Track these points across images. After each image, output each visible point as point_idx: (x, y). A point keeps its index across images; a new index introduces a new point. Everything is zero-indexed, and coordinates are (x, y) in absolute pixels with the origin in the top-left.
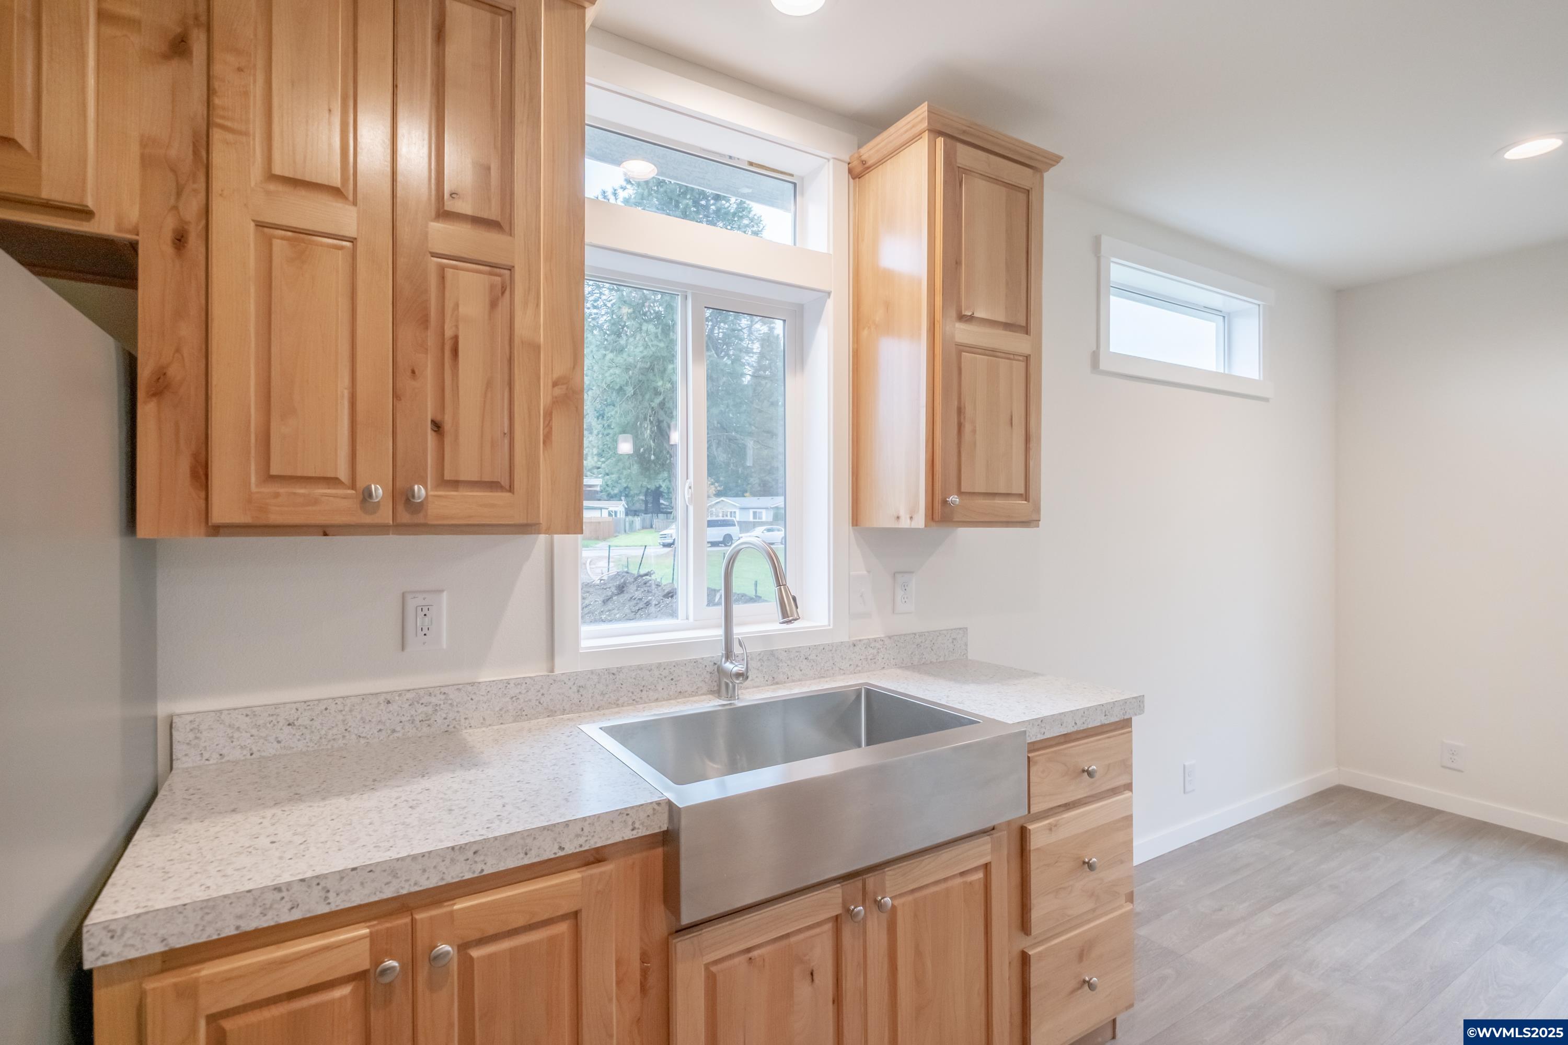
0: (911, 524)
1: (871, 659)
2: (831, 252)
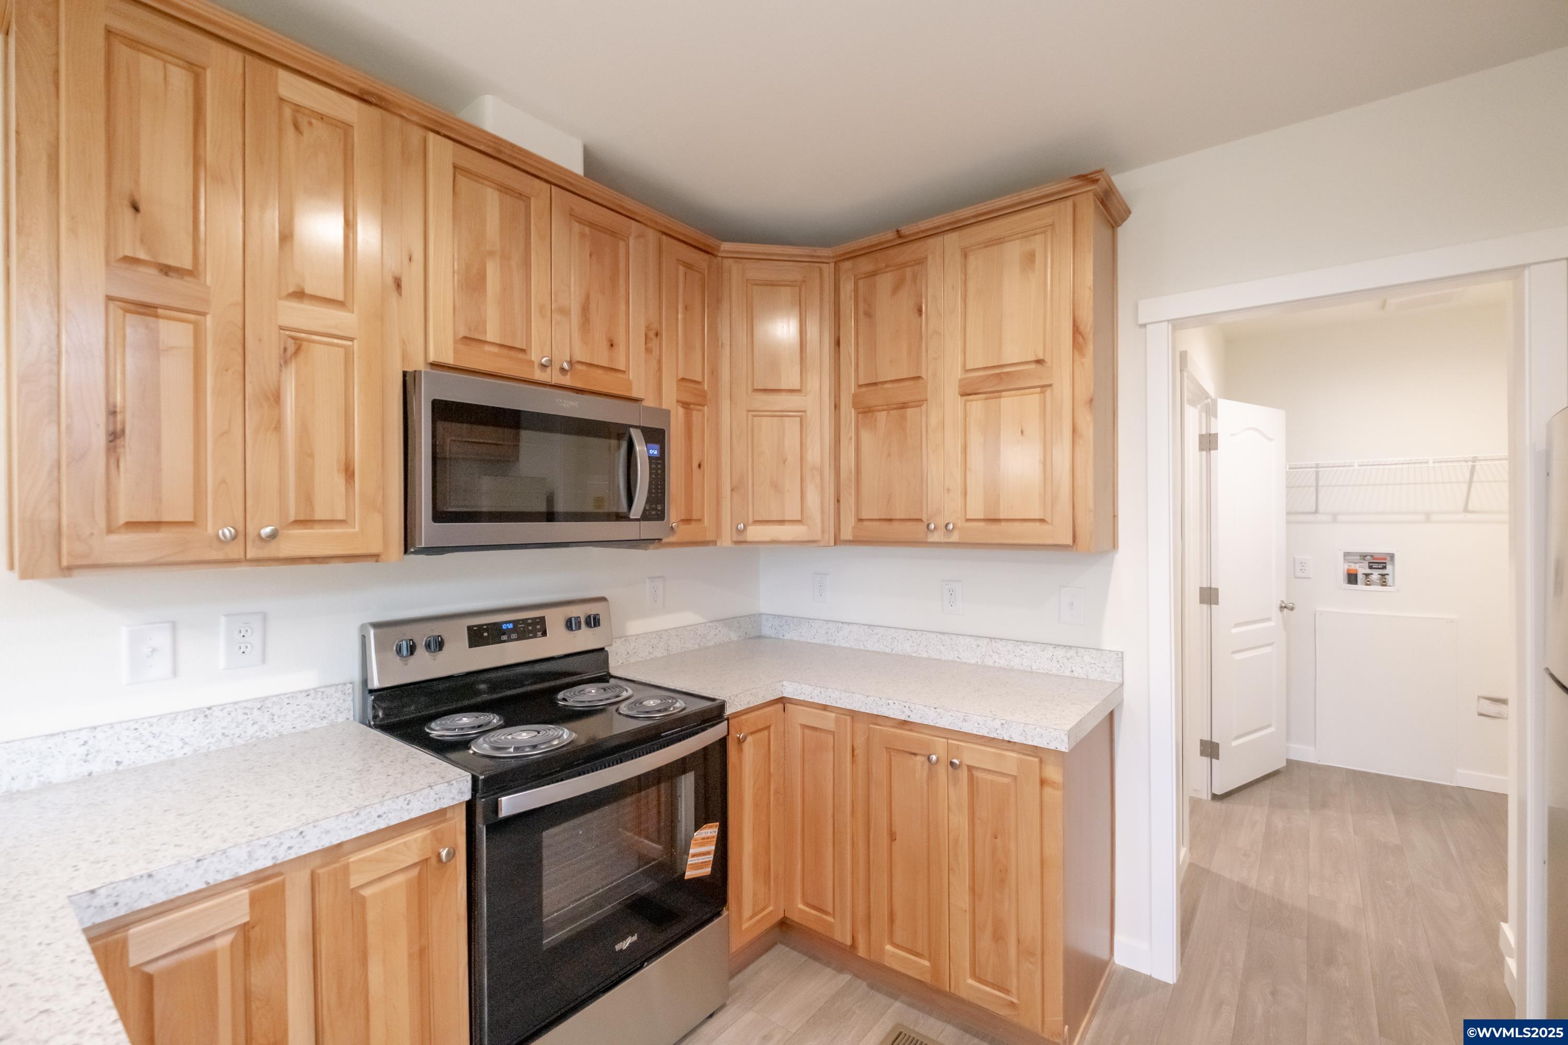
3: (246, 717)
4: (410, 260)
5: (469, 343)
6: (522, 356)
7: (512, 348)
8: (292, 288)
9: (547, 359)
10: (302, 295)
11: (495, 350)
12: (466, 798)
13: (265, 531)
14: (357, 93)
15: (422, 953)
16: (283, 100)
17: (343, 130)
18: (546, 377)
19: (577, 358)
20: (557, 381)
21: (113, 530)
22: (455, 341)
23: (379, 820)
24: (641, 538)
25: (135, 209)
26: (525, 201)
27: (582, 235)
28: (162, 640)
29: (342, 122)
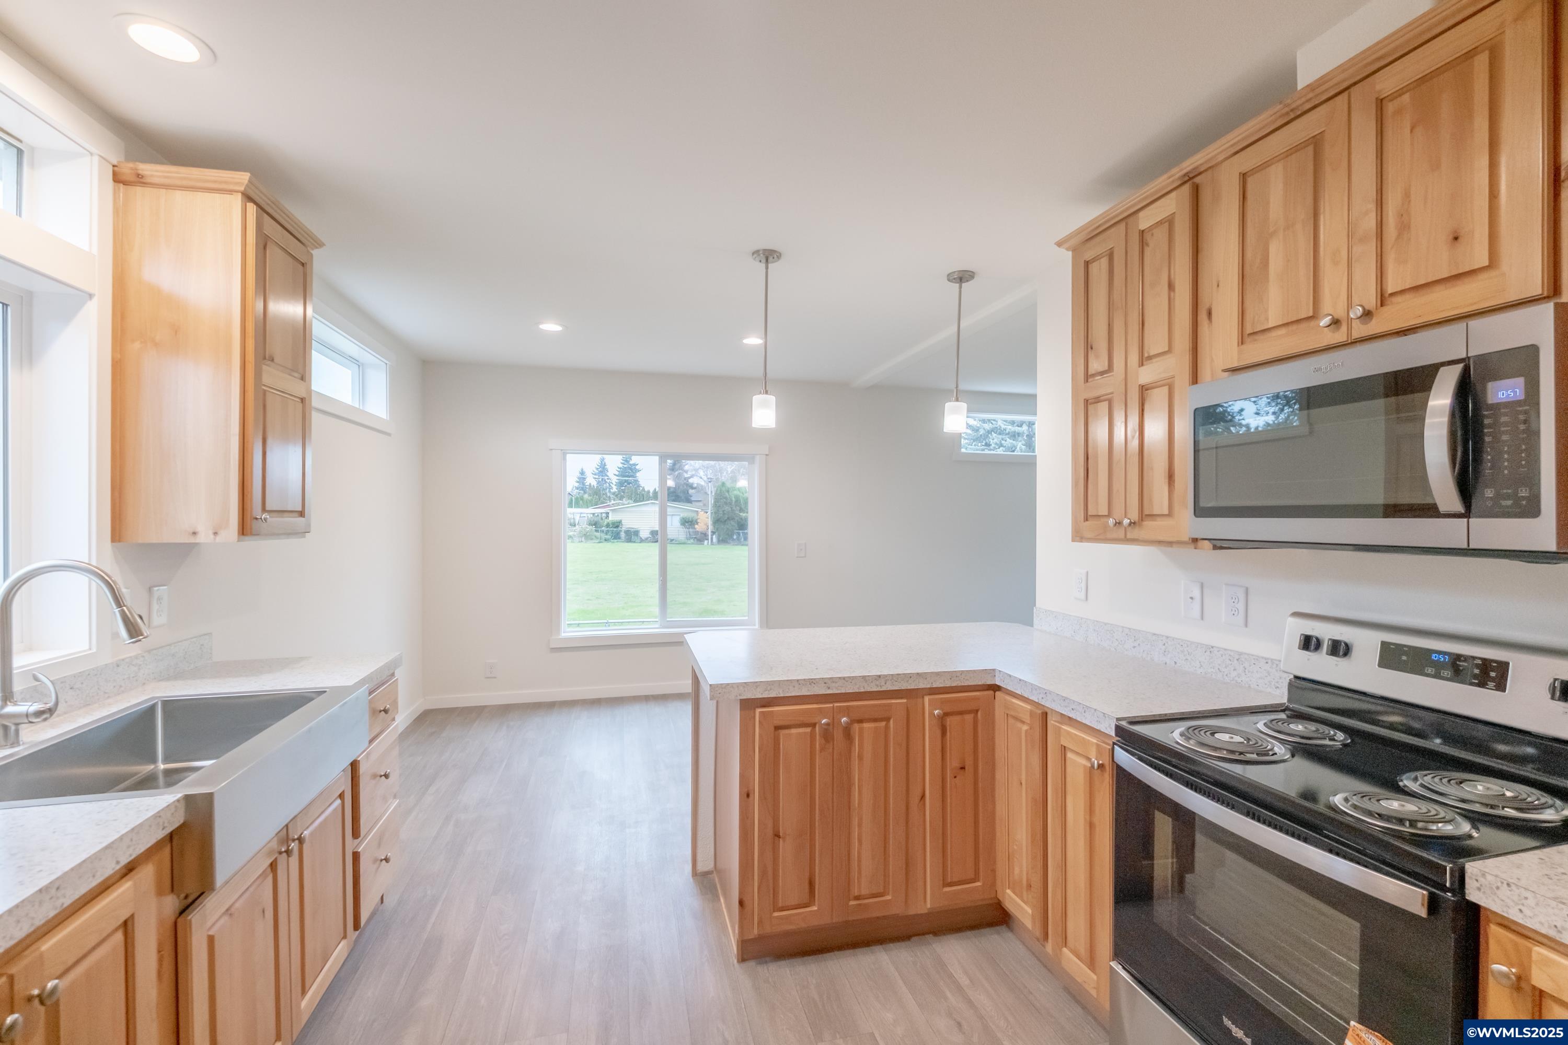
0: (215, 539)
1: (133, 677)
2: (95, 251)
3: (1230, 663)
4: (1218, 286)
5: (1256, 337)
6: (1313, 323)
7: (1298, 321)
8: (1146, 355)
9: (1330, 317)
10: (1150, 358)
11: (1282, 331)
12: (1113, 733)
13: (1126, 522)
14: (1179, 183)
15: (1091, 826)
16: (1142, 232)
17: (1169, 222)
18: (1340, 336)
19: (1390, 289)
20: (1356, 335)
21: (1086, 519)
22: (1242, 342)
23: (1072, 711)
24: (1471, 547)
25: (1092, 348)
26: (1316, 143)
27: (1399, 112)
28: (1196, 593)
29: (1168, 216)
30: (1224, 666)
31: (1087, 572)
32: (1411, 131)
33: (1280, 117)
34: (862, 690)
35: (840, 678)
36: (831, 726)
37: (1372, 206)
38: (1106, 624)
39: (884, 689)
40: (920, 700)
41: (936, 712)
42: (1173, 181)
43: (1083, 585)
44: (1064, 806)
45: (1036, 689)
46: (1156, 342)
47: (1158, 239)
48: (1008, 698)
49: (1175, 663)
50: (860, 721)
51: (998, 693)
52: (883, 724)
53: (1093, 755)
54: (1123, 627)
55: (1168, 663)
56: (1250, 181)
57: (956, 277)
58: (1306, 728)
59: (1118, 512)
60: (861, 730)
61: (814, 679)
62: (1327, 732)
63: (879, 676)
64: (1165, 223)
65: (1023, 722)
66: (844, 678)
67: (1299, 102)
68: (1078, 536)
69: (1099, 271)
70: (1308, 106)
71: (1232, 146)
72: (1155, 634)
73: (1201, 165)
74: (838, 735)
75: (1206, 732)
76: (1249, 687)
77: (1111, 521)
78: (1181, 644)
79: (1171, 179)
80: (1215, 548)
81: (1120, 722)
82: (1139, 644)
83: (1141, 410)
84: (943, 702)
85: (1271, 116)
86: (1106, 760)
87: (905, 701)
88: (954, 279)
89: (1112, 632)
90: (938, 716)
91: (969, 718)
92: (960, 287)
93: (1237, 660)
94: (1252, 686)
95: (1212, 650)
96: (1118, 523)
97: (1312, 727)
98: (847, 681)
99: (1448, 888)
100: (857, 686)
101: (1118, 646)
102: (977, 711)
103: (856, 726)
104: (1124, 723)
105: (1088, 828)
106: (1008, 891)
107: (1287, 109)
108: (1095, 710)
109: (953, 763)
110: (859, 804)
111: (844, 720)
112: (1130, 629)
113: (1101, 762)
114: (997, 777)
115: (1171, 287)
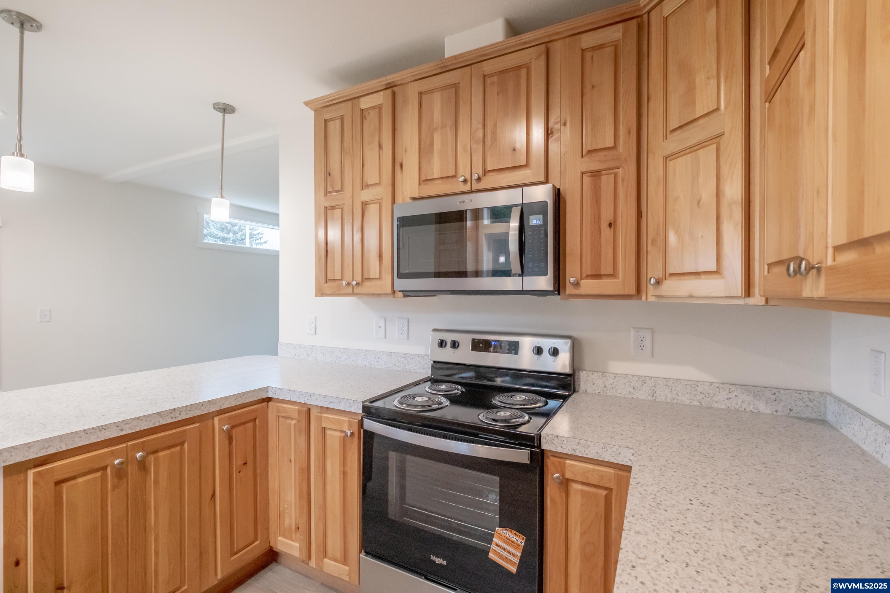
3: (401, 360)
4: (406, 151)
5: (427, 182)
6: (454, 180)
7: (448, 177)
8: (365, 184)
9: (464, 177)
10: (368, 186)
11: (440, 181)
12: (360, 411)
13: (354, 283)
14: (384, 87)
15: (344, 474)
16: (362, 110)
17: (379, 108)
18: (467, 188)
19: (489, 168)
20: (474, 188)
21: (326, 282)
22: (420, 184)
23: (331, 404)
24: (524, 289)
25: (330, 175)
26: (456, 86)
27: (492, 84)
28: (382, 324)
29: (379, 105)
30: (398, 362)
31: (316, 317)
32: (497, 95)
33: (439, 68)
34: (157, 424)
35: (134, 419)
36: (125, 464)
37: (481, 126)
38: (329, 348)
39: (179, 419)
40: (210, 422)
41: (225, 428)
42: (381, 85)
43: (313, 325)
44: (324, 467)
45: (302, 395)
46: (372, 177)
47: (373, 115)
48: (279, 405)
49: (371, 364)
50: (156, 452)
51: (270, 403)
52: (178, 448)
53: (345, 428)
54: (340, 348)
55: (367, 365)
56: (424, 97)
57: (220, 107)
58: (446, 386)
59: (348, 276)
60: (157, 460)
61: (105, 425)
62: (454, 387)
63: (174, 410)
64: (376, 108)
65: (292, 419)
66: (138, 418)
67: (448, 63)
68: (320, 292)
69: (334, 127)
70: (452, 67)
71: (414, 75)
72: (359, 350)
73: (397, 81)
74: (132, 470)
75: (410, 398)
76: (410, 371)
77: (344, 283)
78: (374, 353)
79: (380, 84)
80: (405, 296)
81: (365, 403)
82: (350, 357)
83: (362, 216)
84: (230, 418)
85: (436, 66)
86: (355, 429)
87: (197, 425)
88: (219, 108)
89: (333, 352)
90: (227, 430)
91: (250, 425)
92: (224, 116)
93: (404, 358)
94: (412, 371)
95: (391, 354)
96: (348, 284)
97: (449, 385)
98: (141, 420)
99: (536, 446)
100: (152, 422)
101: (336, 360)
102: (255, 419)
103: (152, 458)
104: (367, 403)
105: (342, 475)
106: (280, 538)
107: (443, 65)
108: (347, 399)
109: (238, 462)
110: (155, 523)
111: (138, 455)
112: (344, 349)
113: (351, 431)
114: (270, 462)
115: (380, 147)
